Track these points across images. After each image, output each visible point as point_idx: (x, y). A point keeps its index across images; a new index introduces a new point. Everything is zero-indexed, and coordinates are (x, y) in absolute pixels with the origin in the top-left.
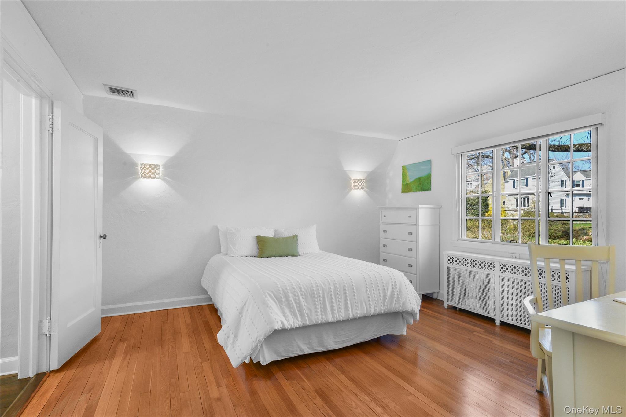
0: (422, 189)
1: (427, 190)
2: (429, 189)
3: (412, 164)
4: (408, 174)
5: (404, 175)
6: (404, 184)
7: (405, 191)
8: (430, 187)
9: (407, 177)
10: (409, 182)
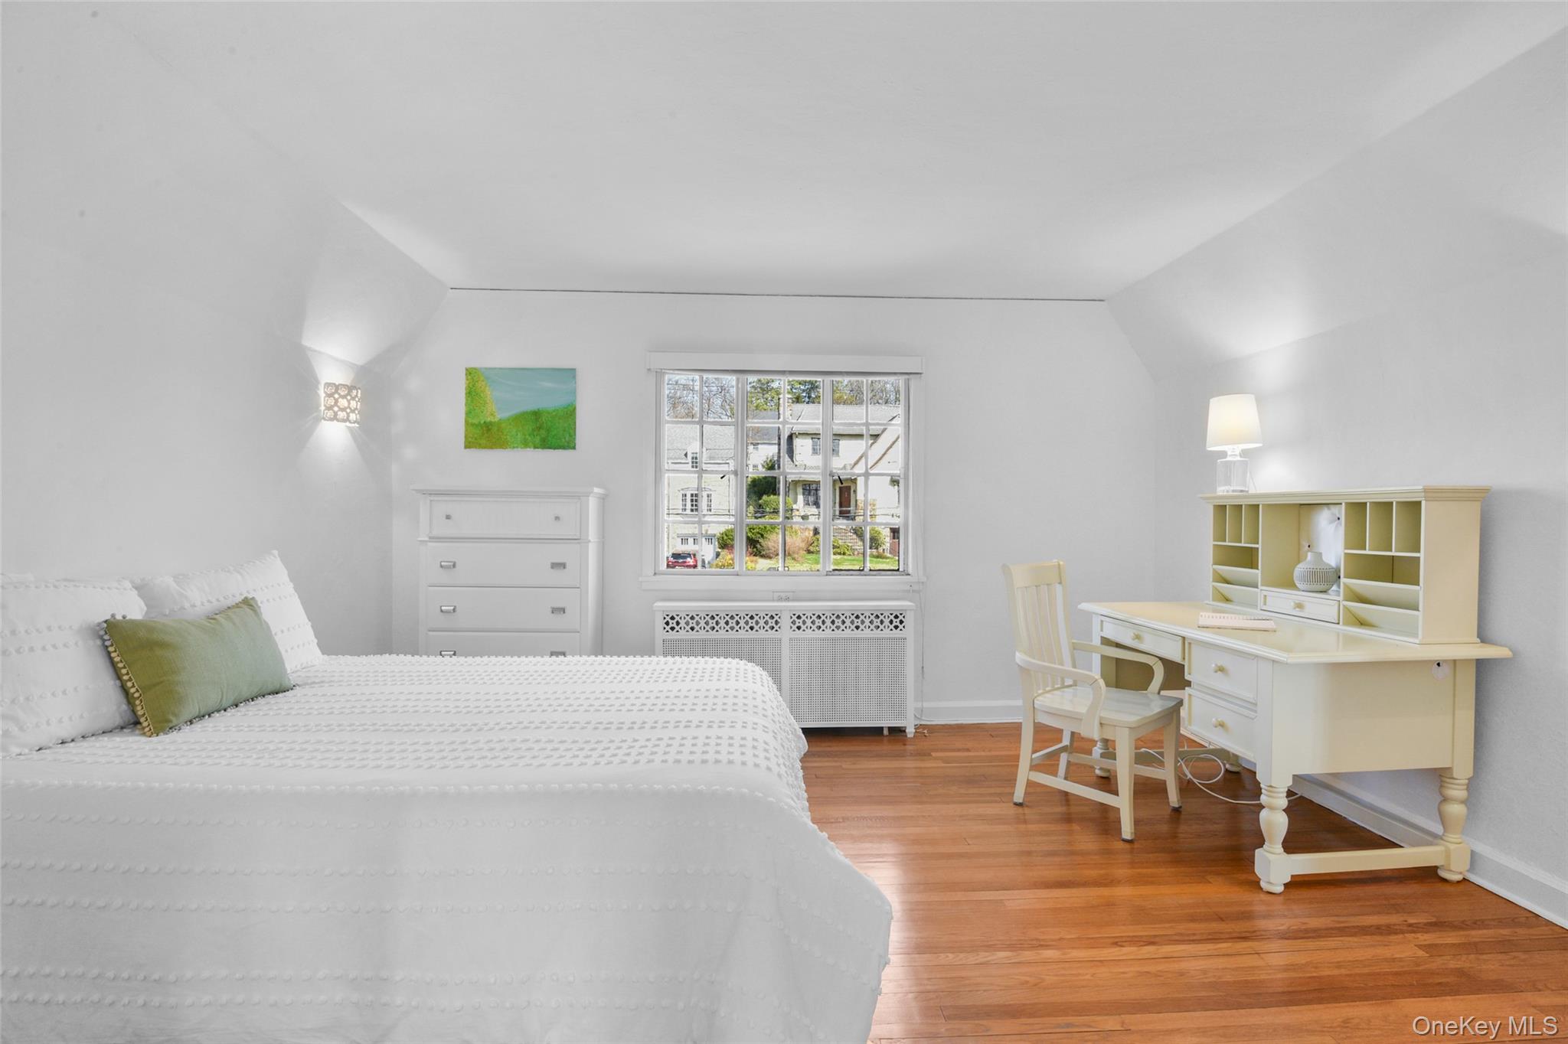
0: (545, 444)
1: (564, 448)
2: (570, 445)
3: (501, 369)
4: (489, 393)
5: (472, 394)
6: (475, 421)
7: (480, 444)
8: (575, 439)
9: (486, 403)
10: (496, 420)
